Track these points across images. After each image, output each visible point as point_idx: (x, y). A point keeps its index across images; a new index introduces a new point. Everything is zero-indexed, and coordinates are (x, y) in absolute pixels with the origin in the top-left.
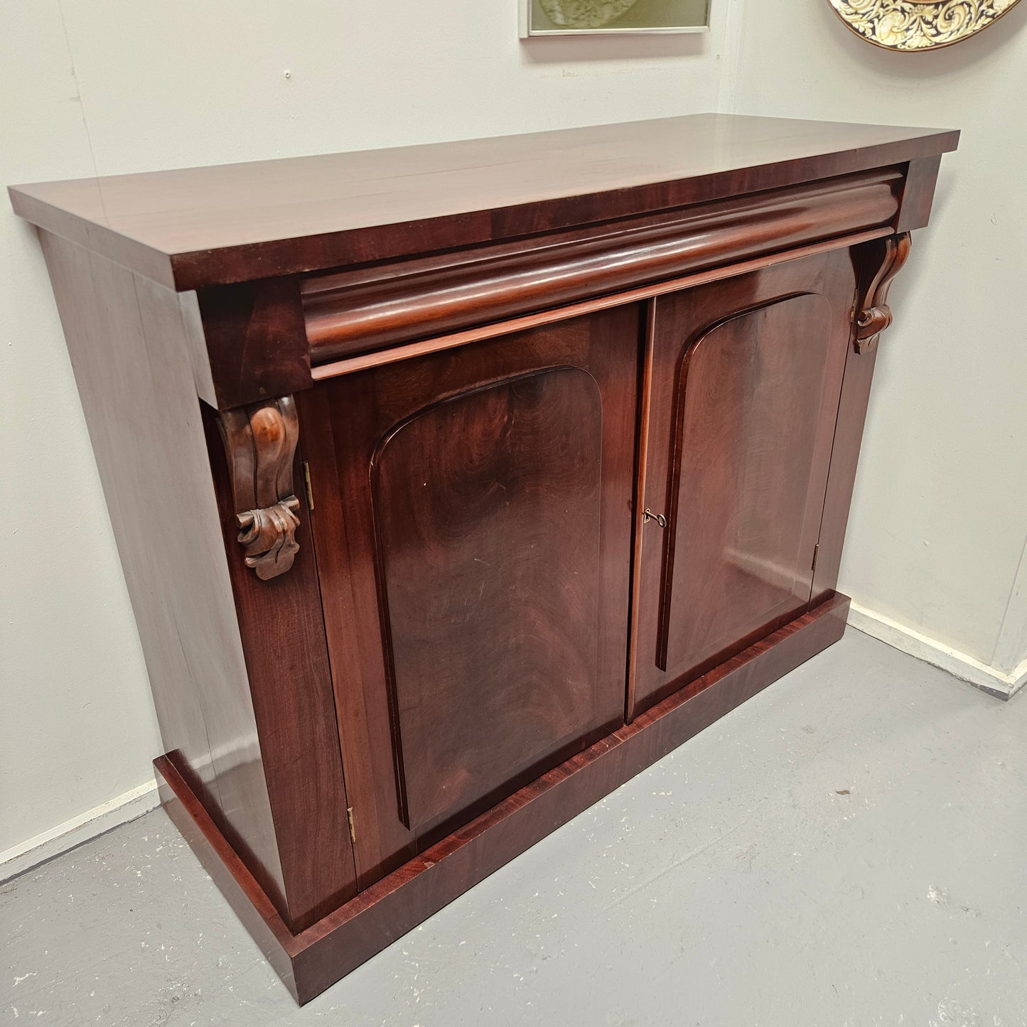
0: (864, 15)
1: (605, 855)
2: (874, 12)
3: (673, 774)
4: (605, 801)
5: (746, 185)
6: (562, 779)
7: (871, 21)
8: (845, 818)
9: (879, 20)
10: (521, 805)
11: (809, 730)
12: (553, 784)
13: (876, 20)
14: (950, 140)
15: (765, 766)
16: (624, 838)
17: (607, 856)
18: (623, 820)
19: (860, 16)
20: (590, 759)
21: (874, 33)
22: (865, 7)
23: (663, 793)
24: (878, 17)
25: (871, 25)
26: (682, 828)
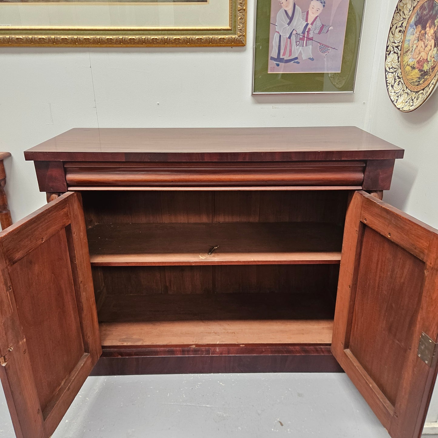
0: (397, 93)
1: (182, 389)
2: (400, 93)
7: (398, 97)
9: (401, 96)
11: (300, 395)
13: (400, 96)
14: (400, 153)
16: (193, 388)
18: (199, 384)
19: (395, 94)
21: (396, 102)
22: (398, 90)
23: (221, 384)
24: (400, 95)
25: (397, 98)
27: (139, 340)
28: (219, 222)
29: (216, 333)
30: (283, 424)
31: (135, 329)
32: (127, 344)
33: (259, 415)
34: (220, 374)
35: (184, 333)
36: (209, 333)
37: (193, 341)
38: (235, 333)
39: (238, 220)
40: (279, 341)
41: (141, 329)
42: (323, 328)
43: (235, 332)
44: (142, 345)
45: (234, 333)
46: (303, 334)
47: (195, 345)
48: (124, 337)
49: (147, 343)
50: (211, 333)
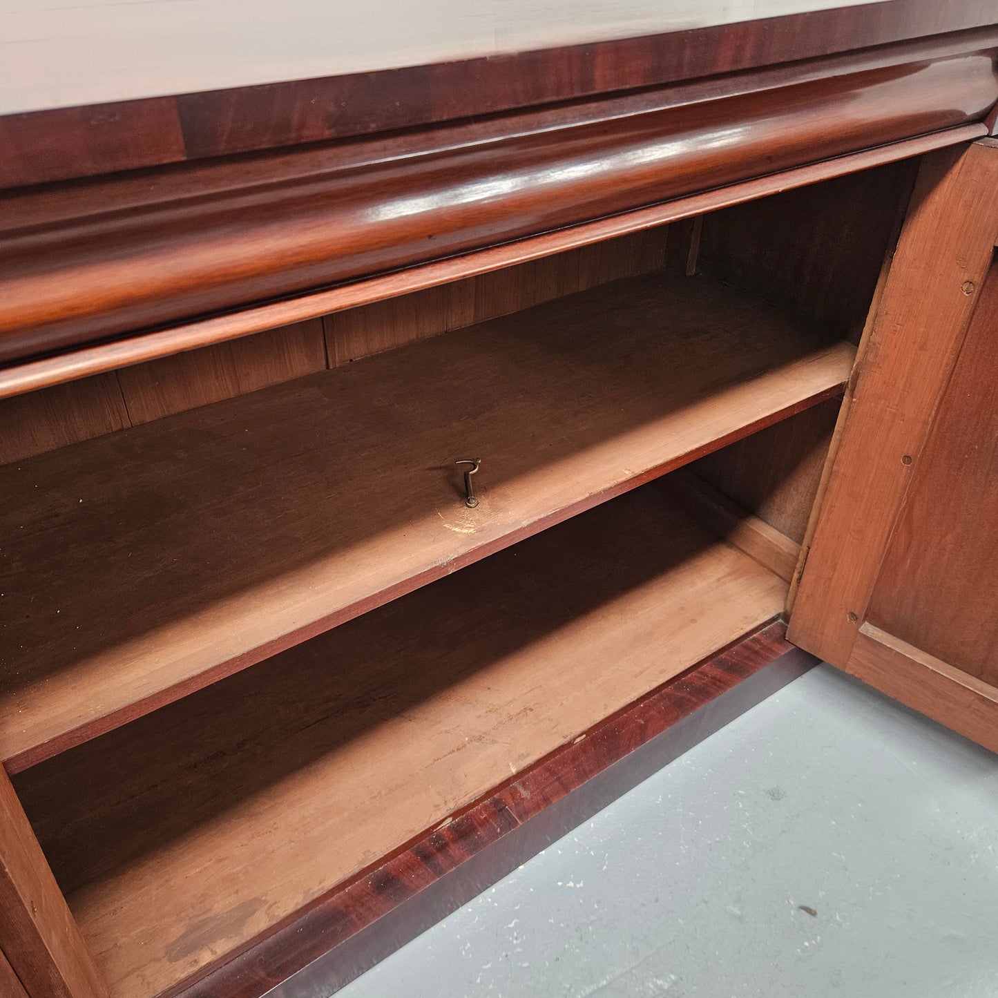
1: (478, 981)
3: (589, 852)
4: (494, 890)
5: (748, 54)
6: (428, 882)
8: (806, 944)
10: (364, 924)
11: (775, 795)
12: (414, 891)
15: (710, 850)
16: (509, 953)
17: (481, 983)
18: (512, 925)
20: (471, 852)
23: (571, 884)
26: (587, 943)
27: (247, 909)
28: (351, 361)
29: (480, 739)
30: (813, 907)
31: (192, 873)
32: (213, 952)
33: (740, 919)
34: (543, 852)
35: (383, 793)
36: (458, 749)
37: (437, 807)
38: (531, 710)
39: (413, 336)
40: (661, 672)
41: (219, 861)
42: (719, 580)
43: (531, 707)
44: (274, 922)
45: (528, 711)
46: (694, 621)
47: (449, 816)
48: (177, 931)
49: (289, 904)
50: (465, 746)
